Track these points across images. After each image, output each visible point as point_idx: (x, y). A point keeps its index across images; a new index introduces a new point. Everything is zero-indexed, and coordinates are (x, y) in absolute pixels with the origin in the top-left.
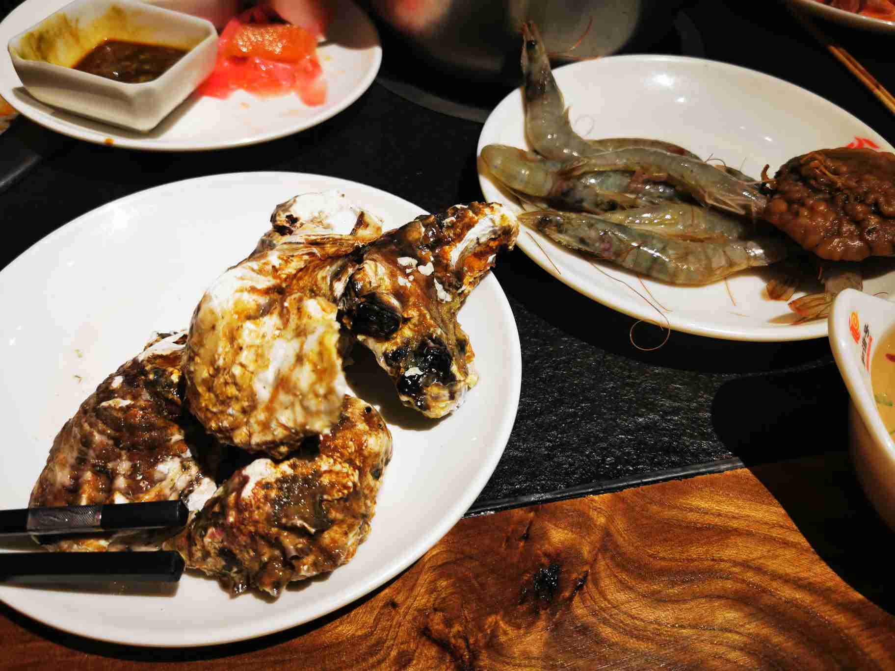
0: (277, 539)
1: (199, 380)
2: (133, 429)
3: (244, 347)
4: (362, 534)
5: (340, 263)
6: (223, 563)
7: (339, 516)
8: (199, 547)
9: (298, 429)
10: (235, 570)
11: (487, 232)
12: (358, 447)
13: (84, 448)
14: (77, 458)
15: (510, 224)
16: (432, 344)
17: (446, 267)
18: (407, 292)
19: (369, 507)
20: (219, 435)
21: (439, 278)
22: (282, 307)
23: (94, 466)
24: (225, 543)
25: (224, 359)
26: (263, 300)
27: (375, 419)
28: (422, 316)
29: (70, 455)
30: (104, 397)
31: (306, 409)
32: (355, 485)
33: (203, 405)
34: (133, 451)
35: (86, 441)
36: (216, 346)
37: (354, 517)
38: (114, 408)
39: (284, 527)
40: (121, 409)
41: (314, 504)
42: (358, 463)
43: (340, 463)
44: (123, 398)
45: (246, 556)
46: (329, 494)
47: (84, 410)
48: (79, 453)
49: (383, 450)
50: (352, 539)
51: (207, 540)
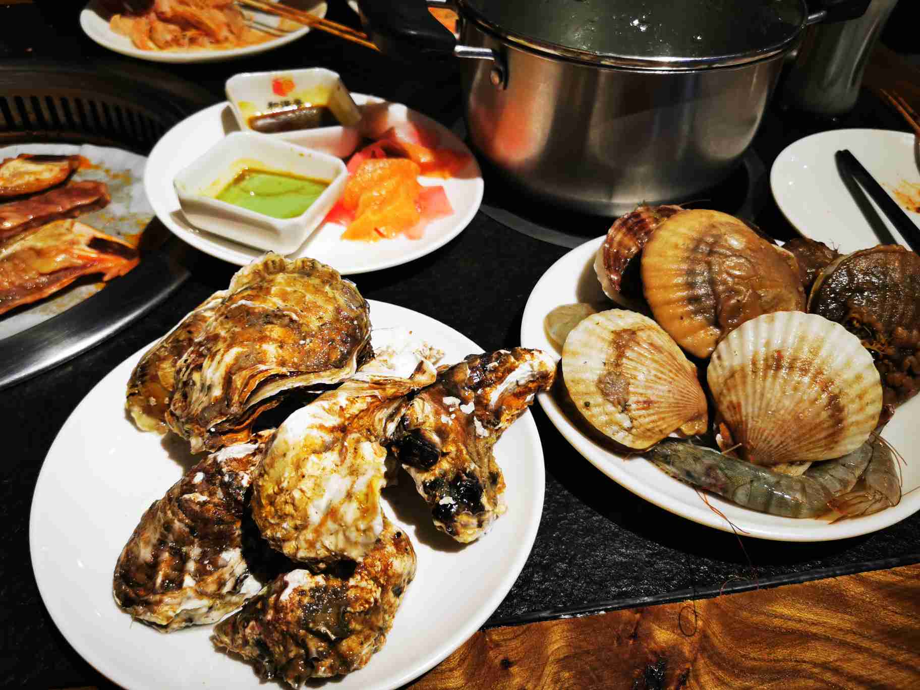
0: (304, 641)
1: (265, 494)
2: (207, 522)
3: (306, 477)
4: (376, 644)
5: (395, 405)
6: (258, 652)
7: (358, 627)
8: (240, 635)
9: (338, 552)
10: (267, 660)
11: (526, 376)
12: (384, 566)
13: (166, 532)
14: (159, 540)
15: (548, 369)
16: (465, 478)
17: (486, 407)
18: (448, 429)
19: (386, 621)
20: (271, 542)
21: (478, 416)
22: (343, 445)
23: (171, 548)
24: (262, 636)
25: (288, 482)
26: (328, 438)
27: (403, 543)
28: (459, 450)
29: (153, 536)
30: (186, 490)
31: (347, 539)
32: (376, 601)
33: (264, 515)
34: (204, 539)
35: (168, 526)
36: (284, 470)
37: (372, 629)
38: (193, 502)
39: (310, 631)
40: (199, 503)
41: (338, 614)
42: (382, 581)
43: (366, 580)
44: (202, 493)
45: (278, 650)
46: (352, 607)
47: (170, 498)
48: (161, 536)
49: (406, 572)
50: (366, 649)
51: (248, 631)
